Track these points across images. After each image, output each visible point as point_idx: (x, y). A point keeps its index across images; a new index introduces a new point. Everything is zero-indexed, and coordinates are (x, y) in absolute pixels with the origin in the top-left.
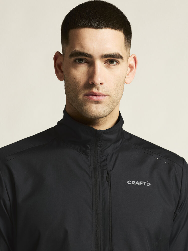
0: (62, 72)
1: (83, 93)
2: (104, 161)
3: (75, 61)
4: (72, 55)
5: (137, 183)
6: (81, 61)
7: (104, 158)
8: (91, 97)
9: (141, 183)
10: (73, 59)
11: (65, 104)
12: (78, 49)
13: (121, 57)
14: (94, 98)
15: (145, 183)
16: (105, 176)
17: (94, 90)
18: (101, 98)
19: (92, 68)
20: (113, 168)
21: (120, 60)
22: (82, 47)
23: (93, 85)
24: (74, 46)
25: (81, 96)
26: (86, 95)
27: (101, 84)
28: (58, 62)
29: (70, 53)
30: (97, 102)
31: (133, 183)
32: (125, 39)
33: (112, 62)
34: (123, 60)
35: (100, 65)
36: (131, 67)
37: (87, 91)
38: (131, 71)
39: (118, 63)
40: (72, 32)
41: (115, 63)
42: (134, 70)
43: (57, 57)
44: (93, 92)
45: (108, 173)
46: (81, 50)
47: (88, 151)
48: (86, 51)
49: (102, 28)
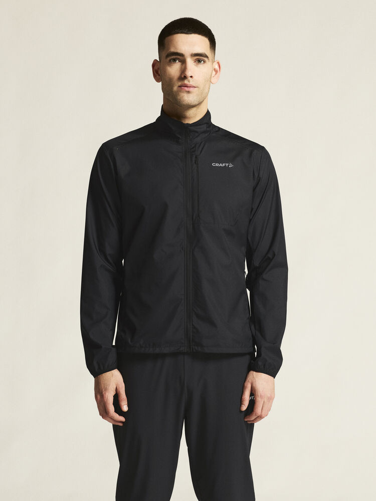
0: (159, 75)
1: (177, 86)
2: (193, 148)
3: (170, 61)
4: (168, 56)
5: (221, 165)
6: (175, 60)
7: (193, 146)
8: (183, 87)
9: (224, 165)
10: (169, 59)
11: (162, 103)
12: (172, 50)
13: (207, 57)
14: (186, 88)
15: (227, 164)
16: (194, 159)
17: (186, 82)
18: (191, 89)
19: (184, 65)
20: (201, 153)
21: (206, 59)
22: (176, 48)
23: (185, 77)
24: (169, 48)
25: (175, 88)
26: (180, 86)
27: (191, 77)
28: (156, 68)
29: (166, 54)
30: (189, 92)
31: (217, 165)
32: (210, 44)
33: (199, 61)
34: (208, 59)
35: (190, 62)
36: (216, 71)
37: (180, 84)
38: (216, 74)
39: (204, 62)
40: (167, 39)
41: (202, 62)
42: (218, 74)
43: (155, 64)
44: (185, 84)
45: (196, 157)
46: (175, 51)
47: (180, 140)
48: (179, 51)
49: (191, 34)
